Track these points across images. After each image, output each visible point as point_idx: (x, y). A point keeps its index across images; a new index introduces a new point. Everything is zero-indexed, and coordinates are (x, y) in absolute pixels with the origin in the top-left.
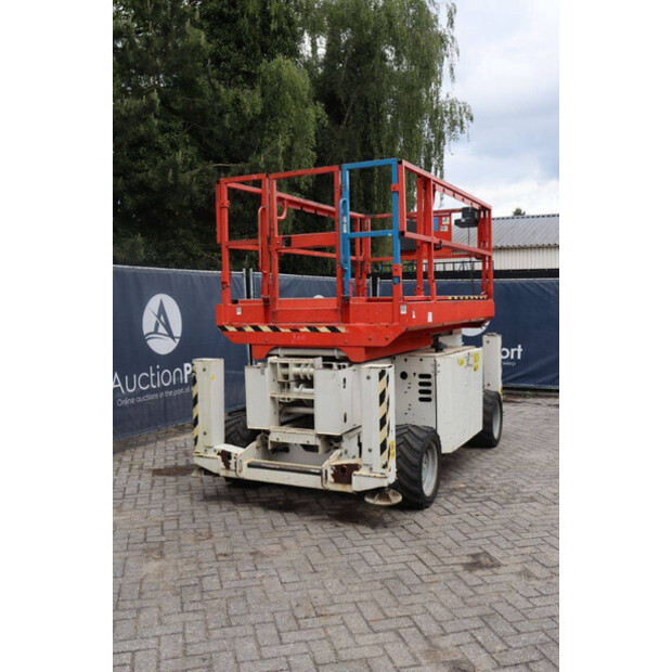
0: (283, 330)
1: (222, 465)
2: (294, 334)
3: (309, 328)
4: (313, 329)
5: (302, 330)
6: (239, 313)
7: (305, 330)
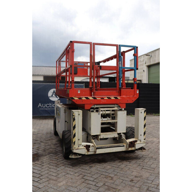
0: (98, 99)
1: (86, 151)
2: (102, 100)
3: (107, 97)
4: (109, 98)
5: (105, 98)
6: (79, 92)
7: (106, 98)
